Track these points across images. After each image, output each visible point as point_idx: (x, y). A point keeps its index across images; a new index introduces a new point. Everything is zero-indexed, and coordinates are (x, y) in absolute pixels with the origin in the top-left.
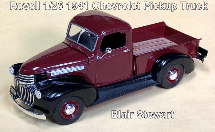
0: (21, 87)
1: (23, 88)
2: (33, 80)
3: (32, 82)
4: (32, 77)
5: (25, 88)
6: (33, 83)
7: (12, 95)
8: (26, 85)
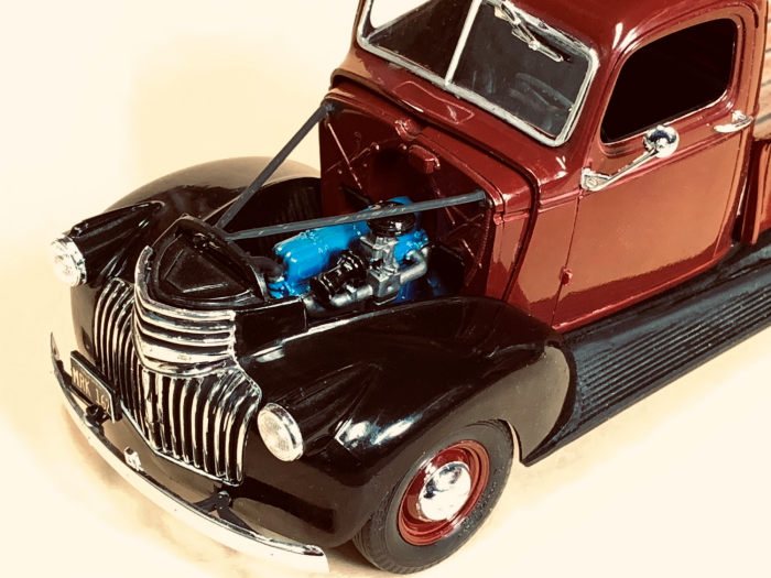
0: (152, 376)
1: (166, 381)
2: (231, 341)
3: (226, 347)
4: (227, 323)
5: (179, 384)
6: (231, 352)
7: (84, 406)
8: (183, 367)
